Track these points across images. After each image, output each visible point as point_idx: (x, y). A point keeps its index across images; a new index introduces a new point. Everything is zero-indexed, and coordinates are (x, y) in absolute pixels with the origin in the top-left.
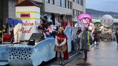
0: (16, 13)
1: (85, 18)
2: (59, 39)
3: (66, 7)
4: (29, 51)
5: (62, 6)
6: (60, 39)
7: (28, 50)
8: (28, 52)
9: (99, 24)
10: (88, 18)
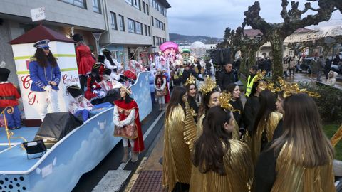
0: (16, 61)
1: (169, 48)
2: (121, 110)
3: (142, 34)
4: (19, 181)
5: (138, 32)
6: (124, 112)
7: (16, 180)
8: (18, 185)
9: (188, 54)
10: (174, 48)
